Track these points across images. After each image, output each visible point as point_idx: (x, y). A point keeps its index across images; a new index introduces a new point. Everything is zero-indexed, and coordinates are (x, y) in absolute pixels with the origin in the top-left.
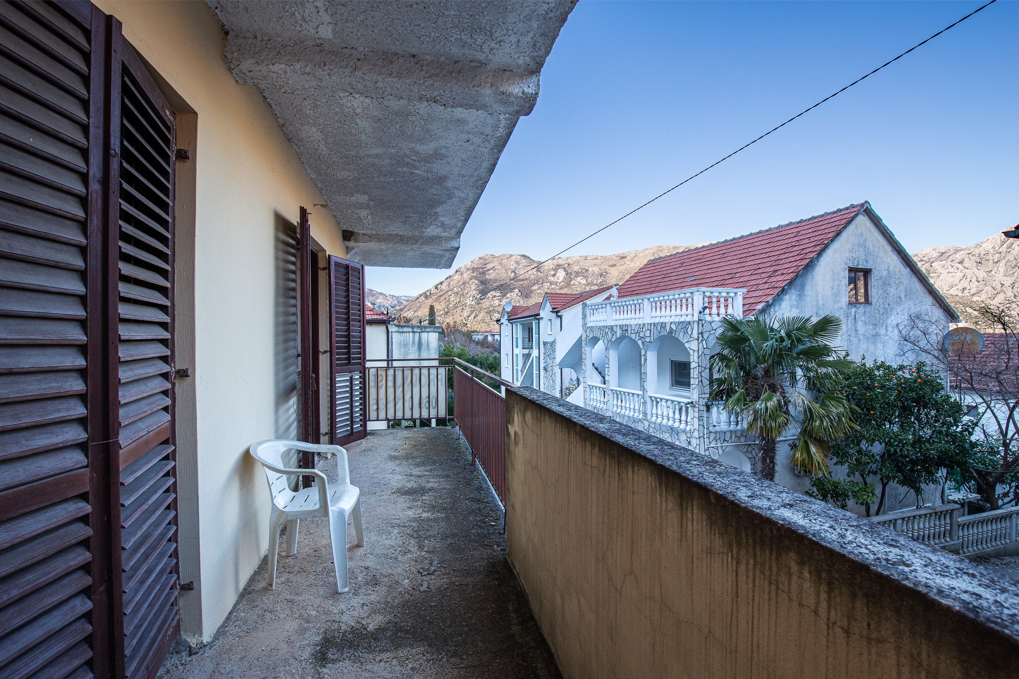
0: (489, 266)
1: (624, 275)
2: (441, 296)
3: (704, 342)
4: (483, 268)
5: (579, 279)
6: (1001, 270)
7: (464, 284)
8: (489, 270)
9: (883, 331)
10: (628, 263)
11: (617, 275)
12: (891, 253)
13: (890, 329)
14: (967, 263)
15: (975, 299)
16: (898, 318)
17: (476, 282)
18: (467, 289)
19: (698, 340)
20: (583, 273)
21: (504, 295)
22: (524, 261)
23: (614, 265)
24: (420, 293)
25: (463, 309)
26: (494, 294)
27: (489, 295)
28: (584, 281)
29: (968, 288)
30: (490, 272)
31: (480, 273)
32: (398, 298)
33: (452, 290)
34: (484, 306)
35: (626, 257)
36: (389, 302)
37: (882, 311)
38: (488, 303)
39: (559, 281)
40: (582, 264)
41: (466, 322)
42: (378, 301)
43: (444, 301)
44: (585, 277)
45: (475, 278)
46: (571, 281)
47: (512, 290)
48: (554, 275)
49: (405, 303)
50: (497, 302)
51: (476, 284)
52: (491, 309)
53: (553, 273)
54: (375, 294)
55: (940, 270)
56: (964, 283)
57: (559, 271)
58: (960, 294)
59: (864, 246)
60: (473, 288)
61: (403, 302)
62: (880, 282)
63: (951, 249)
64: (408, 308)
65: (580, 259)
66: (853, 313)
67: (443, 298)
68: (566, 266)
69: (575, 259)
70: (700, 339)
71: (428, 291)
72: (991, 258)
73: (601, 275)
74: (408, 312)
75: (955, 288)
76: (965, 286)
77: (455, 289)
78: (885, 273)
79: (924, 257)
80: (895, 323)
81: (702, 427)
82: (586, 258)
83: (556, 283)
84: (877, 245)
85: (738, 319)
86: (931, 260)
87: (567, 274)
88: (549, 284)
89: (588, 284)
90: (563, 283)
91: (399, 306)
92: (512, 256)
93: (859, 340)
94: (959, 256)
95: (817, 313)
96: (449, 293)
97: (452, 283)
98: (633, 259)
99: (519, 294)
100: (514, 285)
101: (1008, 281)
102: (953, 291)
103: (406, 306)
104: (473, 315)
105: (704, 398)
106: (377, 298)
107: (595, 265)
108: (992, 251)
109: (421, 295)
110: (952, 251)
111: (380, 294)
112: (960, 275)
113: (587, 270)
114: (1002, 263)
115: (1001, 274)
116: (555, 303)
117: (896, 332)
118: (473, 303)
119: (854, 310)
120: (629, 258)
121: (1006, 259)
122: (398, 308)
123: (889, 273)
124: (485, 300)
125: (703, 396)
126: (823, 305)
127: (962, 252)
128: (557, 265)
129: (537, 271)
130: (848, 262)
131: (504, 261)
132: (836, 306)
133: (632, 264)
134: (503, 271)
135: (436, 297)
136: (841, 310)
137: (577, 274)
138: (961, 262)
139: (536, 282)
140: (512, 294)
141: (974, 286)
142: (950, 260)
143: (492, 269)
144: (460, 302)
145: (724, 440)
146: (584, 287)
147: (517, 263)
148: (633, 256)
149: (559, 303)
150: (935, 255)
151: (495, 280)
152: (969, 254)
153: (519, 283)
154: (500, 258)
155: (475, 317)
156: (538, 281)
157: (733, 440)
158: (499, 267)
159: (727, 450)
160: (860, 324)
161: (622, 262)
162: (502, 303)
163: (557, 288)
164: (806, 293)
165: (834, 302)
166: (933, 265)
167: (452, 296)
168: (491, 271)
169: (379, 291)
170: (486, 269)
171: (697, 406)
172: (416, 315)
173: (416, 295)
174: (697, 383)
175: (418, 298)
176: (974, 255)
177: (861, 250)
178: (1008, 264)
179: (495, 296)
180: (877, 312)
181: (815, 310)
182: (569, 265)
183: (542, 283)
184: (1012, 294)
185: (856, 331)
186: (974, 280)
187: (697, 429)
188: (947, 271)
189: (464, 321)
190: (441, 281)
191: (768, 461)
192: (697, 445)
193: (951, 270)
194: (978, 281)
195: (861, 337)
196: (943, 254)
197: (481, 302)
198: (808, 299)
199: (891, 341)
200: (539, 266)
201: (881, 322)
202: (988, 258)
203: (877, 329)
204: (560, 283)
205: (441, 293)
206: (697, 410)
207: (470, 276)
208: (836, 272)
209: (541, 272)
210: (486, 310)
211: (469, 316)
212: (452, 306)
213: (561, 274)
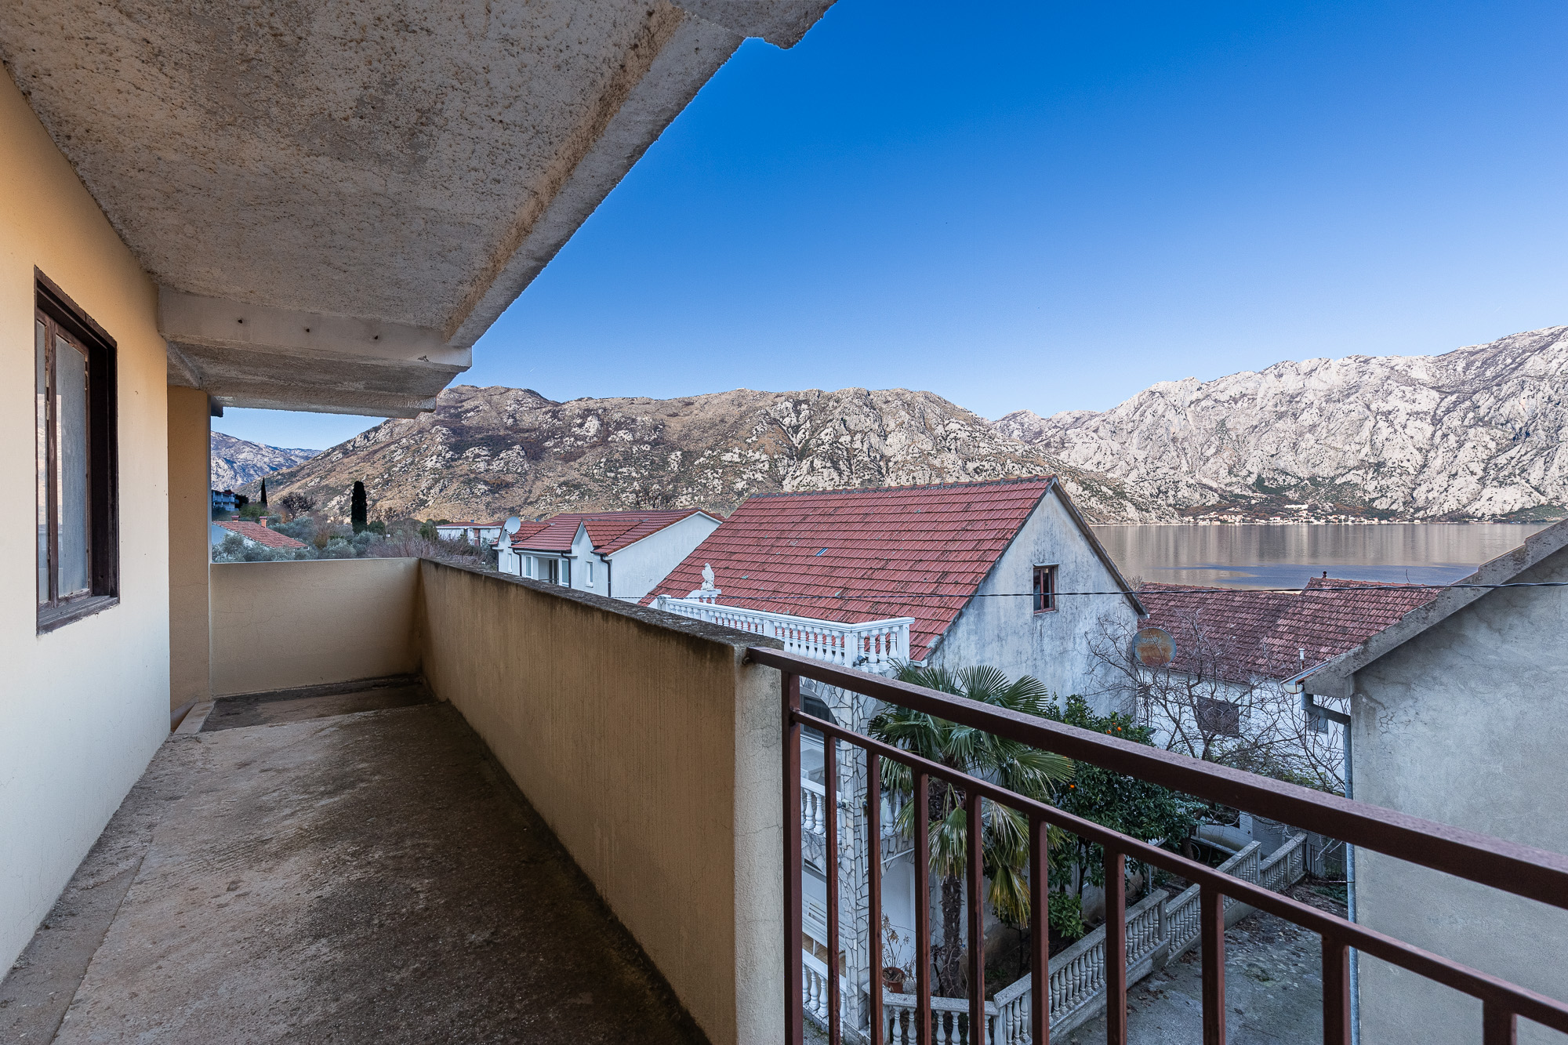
0: (467, 405)
1: (690, 430)
2: (375, 452)
3: (860, 710)
4: (456, 408)
5: (621, 433)
6: (1135, 441)
7: (420, 432)
8: (468, 411)
9: (1070, 645)
10: (696, 412)
11: (679, 429)
12: (1079, 539)
13: (1078, 640)
14: (1102, 432)
15: (1109, 475)
16: (1086, 624)
17: (444, 430)
18: (427, 442)
19: (852, 708)
20: (628, 423)
21: (495, 455)
22: (530, 400)
23: (675, 415)
24: (334, 445)
25: (419, 475)
26: (477, 451)
27: (468, 453)
28: (629, 437)
29: (1103, 462)
30: (469, 415)
31: (451, 415)
32: (285, 452)
33: (398, 441)
34: (458, 471)
35: (692, 404)
36: (266, 460)
37: (1069, 618)
38: (466, 467)
39: (590, 434)
40: (625, 409)
41: (425, 498)
42: (242, 456)
43: (382, 462)
44: (631, 430)
45: (442, 423)
46: (608, 436)
47: (509, 447)
48: (581, 426)
49: (299, 461)
50: (482, 466)
51: (444, 434)
52: (472, 476)
53: (579, 421)
54: (234, 444)
55: (1075, 440)
56: (1099, 457)
57: (589, 419)
58: (1095, 470)
59: (1049, 533)
60: (439, 440)
61: (297, 460)
62: (1068, 580)
63: (1086, 413)
64: (306, 471)
65: (622, 401)
66: (1039, 628)
67: (379, 455)
68: (600, 411)
69: (614, 402)
70: (855, 707)
71: (349, 442)
72: (1125, 427)
73: (656, 428)
74: (308, 479)
75: (1090, 462)
76: (1100, 459)
77: (404, 440)
78: (1072, 567)
79: (1058, 422)
80: (1083, 631)
81: (858, 841)
82: (632, 401)
83: (584, 438)
84: (1064, 530)
85: (905, 665)
86: (1066, 426)
87: (602, 425)
88: (572, 439)
89: (635, 442)
90: (595, 439)
91: (288, 467)
92: (508, 390)
93: (1046, 663)
94: (1094, 423)
95: (998, 636)
96: (393, 447)
97: (397, 430)
98: (703, 407)
99: (522, 453)
100: (513, 438)
101: (1141, 455)
102: (1088, 466)
103: (303, 468)
104: (439, 485)
105: (860, 797)
106: (239, 452)
107: (646, 412)
108: (1125, 418)
109: (334, 449)
110: (1087, 417)
111: (246, 443)
112: (1095, 446)
113: (634, 421)
114: (1136, 433)
115: (1135, 446)
116: (599, 538)
117: (1085, 642)
118: (438, 465)
119: (1039, 623)
120: (697, 405)
121: (1140, 429)
122: (284, 470)
123: (1076, 566)
124: (461, 462)
125: (860, 793)
126: (1005, 622)
127: (1097, 419)
128: (585, 410)
129: (551, 417)
130: (1033, 558)
131: (495, 398)
132: (1020, 623)
133: (701, 414)
134: (494, 414)
135: (366, 453)
136: (1026, 626)
137: (619, 426)
138: (1096, 431)
139: (551, 434)
140: (510, 452)
141: (1109, 460)
142: (1084, 428)
143: (472, 410)
144: (412, 463)
145: (889, 852)
146: (629, 446)
147: (518, 402)
148: (702, 402)
149: (604, 538)
150: (1070, 420)
151: (479, 429)
152: (1104, 421)
153: (522, 435)
154: (489, 393)
155: (441, 491)
156: (554, 434)
157: (899, 850)
158: (487, 408)
159: (893, 865)
160: (1046, 640)
161: (687, 410)
162: (491, 468)
163: (585, 445)
164: (986, 610)
165: (1018, 617)
166: (1068, 432)
167: (398, 453)
168: (472, 413)
169: (243, 439)
170: (463, 409)
171: (852, 810)
172: (323, 483)
173: (325, 447)
174: (851, 774)
175: (328, 454)
176: (1108, 423)
177: (1047, 539)
178: (1141, 435)
179: (478, 456)
180: (1064, 620)
181: (996, 632)
182: (605, 410)
183: (561, 438)
184: (1145, 471)
185: (1042, 651)
186: (1108, 453)
187: (852, 844)
188: (1082, 440)
189: (421, 496)
190: (377, 425)
191: (952, 890)
192: (852, 870)
193: (1086, 440)
194: (1113, 455)
195: (1048, 659)
196: (1078, 419)
197: (453, 464)
198: (988, 618)
199: (1079, 656)
200: (556, 410)
201: (1069, 632)
202: (1122, 426)
203: (1065, 643)
204: (591, 438)
205: (376, 447)
206: (851, 816)
207: (431, 420)
208: (1020, 574)
209: (559, 420)
210: (462, 479)
211: (429, 489)
212: (397, 469)
213: (592, 425)
